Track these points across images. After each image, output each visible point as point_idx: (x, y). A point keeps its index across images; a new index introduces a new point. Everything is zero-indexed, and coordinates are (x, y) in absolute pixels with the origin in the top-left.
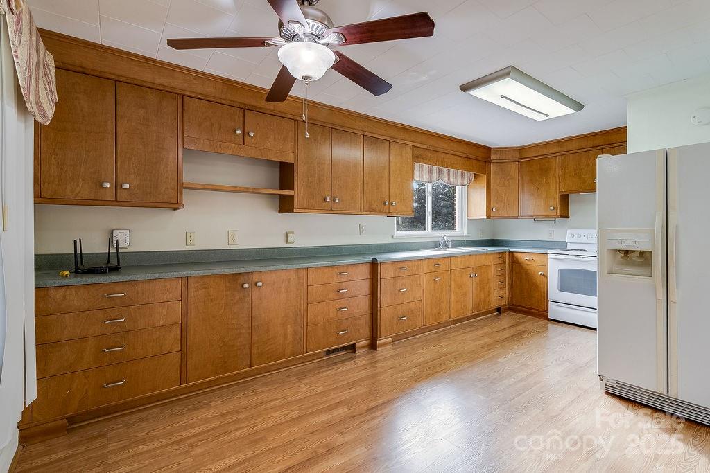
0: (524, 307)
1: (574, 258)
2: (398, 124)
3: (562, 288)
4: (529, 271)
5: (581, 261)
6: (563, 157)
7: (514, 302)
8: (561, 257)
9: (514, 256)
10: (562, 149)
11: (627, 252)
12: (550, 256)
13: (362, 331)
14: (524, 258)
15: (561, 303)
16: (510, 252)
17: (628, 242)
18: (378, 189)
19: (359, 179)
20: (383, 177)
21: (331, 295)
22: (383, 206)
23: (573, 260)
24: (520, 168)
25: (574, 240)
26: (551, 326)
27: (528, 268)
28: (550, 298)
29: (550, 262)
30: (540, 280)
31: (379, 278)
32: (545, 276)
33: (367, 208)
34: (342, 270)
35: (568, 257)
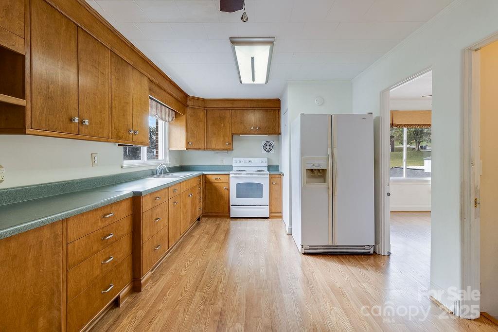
0: (214, 213)
1: (245, 175)
2: (139, 52)
3: (239, 196)
4: (217, 188)
5: (249, 177)
6: (233, 111)
7: (207, 211)
8: (238, 175)
9: (206, 177)
10: (233, 106)
11: (312, 170)
12: (231, 176)
13: (125, 277)
14: (212, 178)
15: (239, 206)
16: (203, 175)
17: (317, 165)
18: (124, 115)
19: (107, 101)
20: (127, 103)
21: (95, 247)
22: (128, 134)
23: (245, 177)
24: (206, 115)
25: (238, 164)
26: (232, 222)
27: (216, 184)
28: (231, 203)
29: (231, 180)
30: (225, 192)
31: (142, 212)
32: (228, 189)
33: (115, 134)
34: (106, 211)
35: (242, 175)
